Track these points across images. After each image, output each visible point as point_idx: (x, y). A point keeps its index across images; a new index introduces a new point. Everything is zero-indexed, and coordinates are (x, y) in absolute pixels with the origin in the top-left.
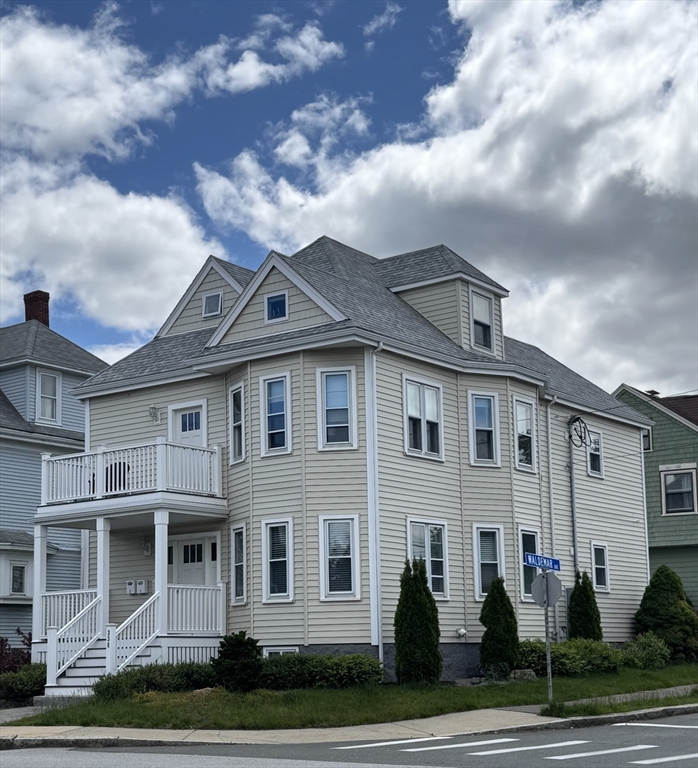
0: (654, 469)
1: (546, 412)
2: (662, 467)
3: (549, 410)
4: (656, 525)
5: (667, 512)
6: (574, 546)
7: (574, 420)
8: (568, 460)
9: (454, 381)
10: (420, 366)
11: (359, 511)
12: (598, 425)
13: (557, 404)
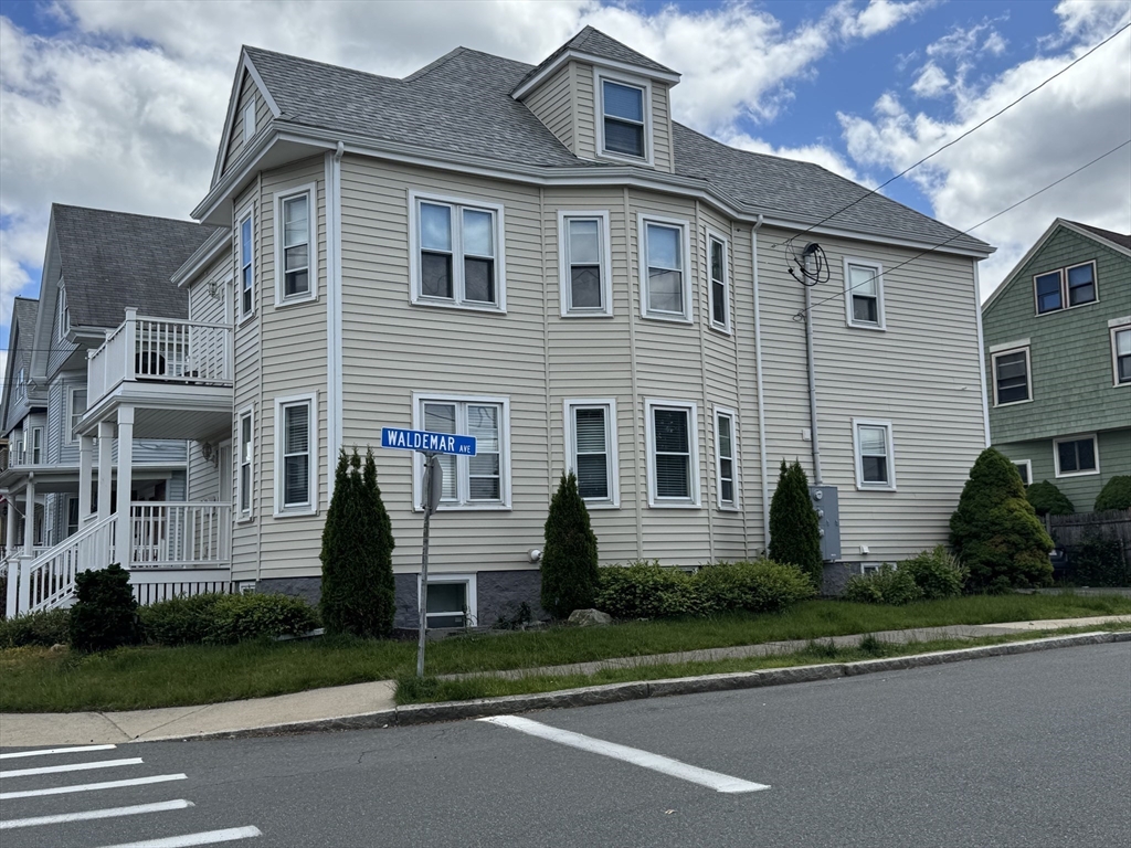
0: (1102, 326)
1: (751, 240)
2: (1111, 323)
3: (754, 235)
4: (1106, 400)
5: (1121, 382)
6: (811, 428)
7: (813, 248)
8: (801, 307)
9: (536, 200)
10: (451, 179)
11: (317, 388)
12: (868, 254)
13: (764, 226)
